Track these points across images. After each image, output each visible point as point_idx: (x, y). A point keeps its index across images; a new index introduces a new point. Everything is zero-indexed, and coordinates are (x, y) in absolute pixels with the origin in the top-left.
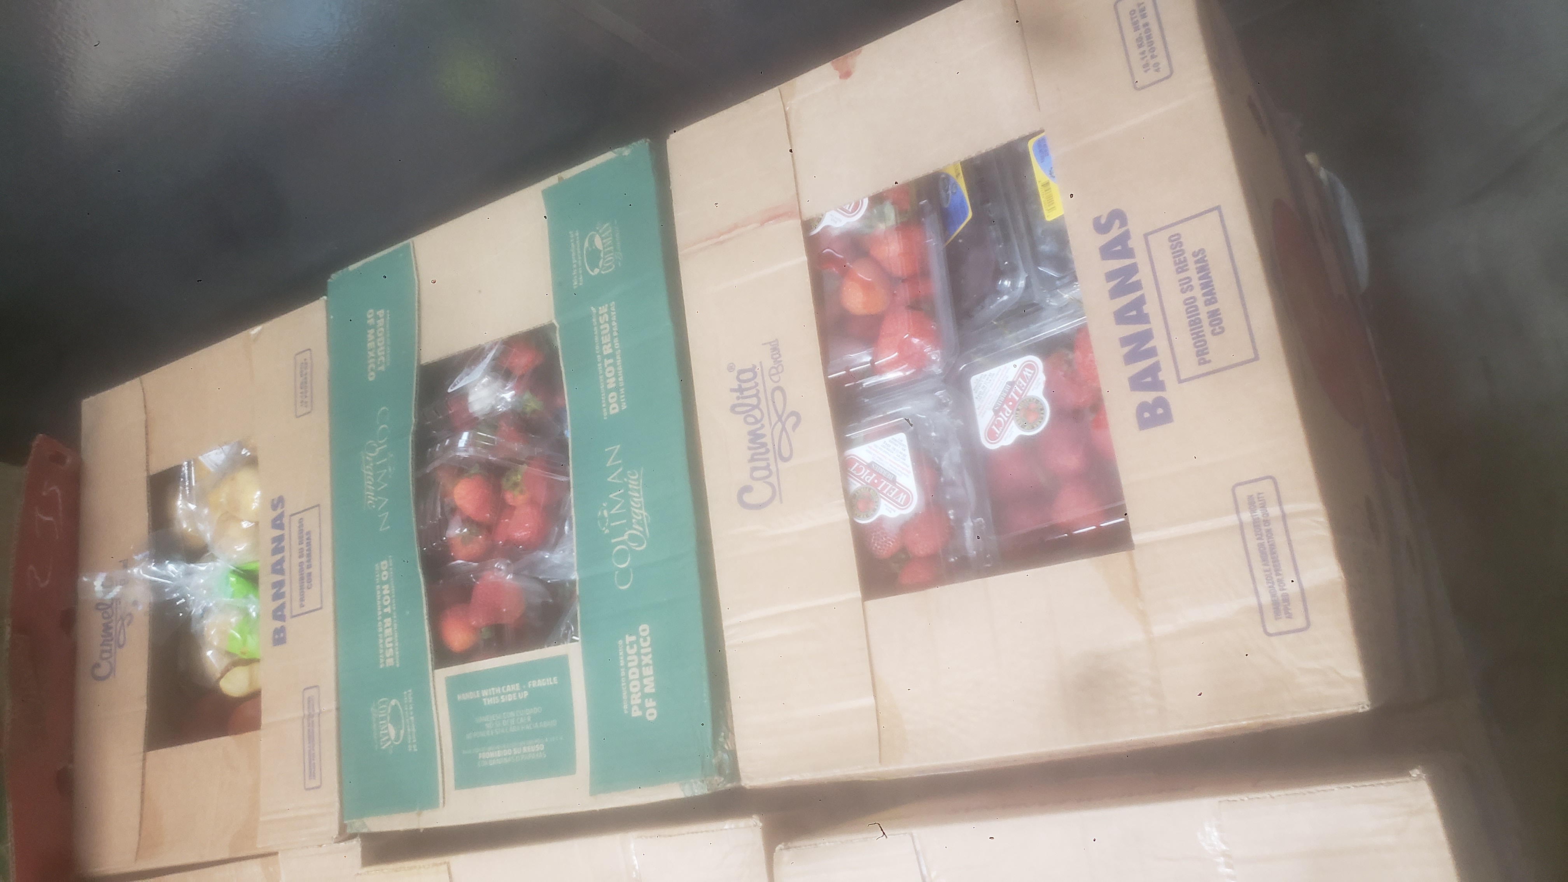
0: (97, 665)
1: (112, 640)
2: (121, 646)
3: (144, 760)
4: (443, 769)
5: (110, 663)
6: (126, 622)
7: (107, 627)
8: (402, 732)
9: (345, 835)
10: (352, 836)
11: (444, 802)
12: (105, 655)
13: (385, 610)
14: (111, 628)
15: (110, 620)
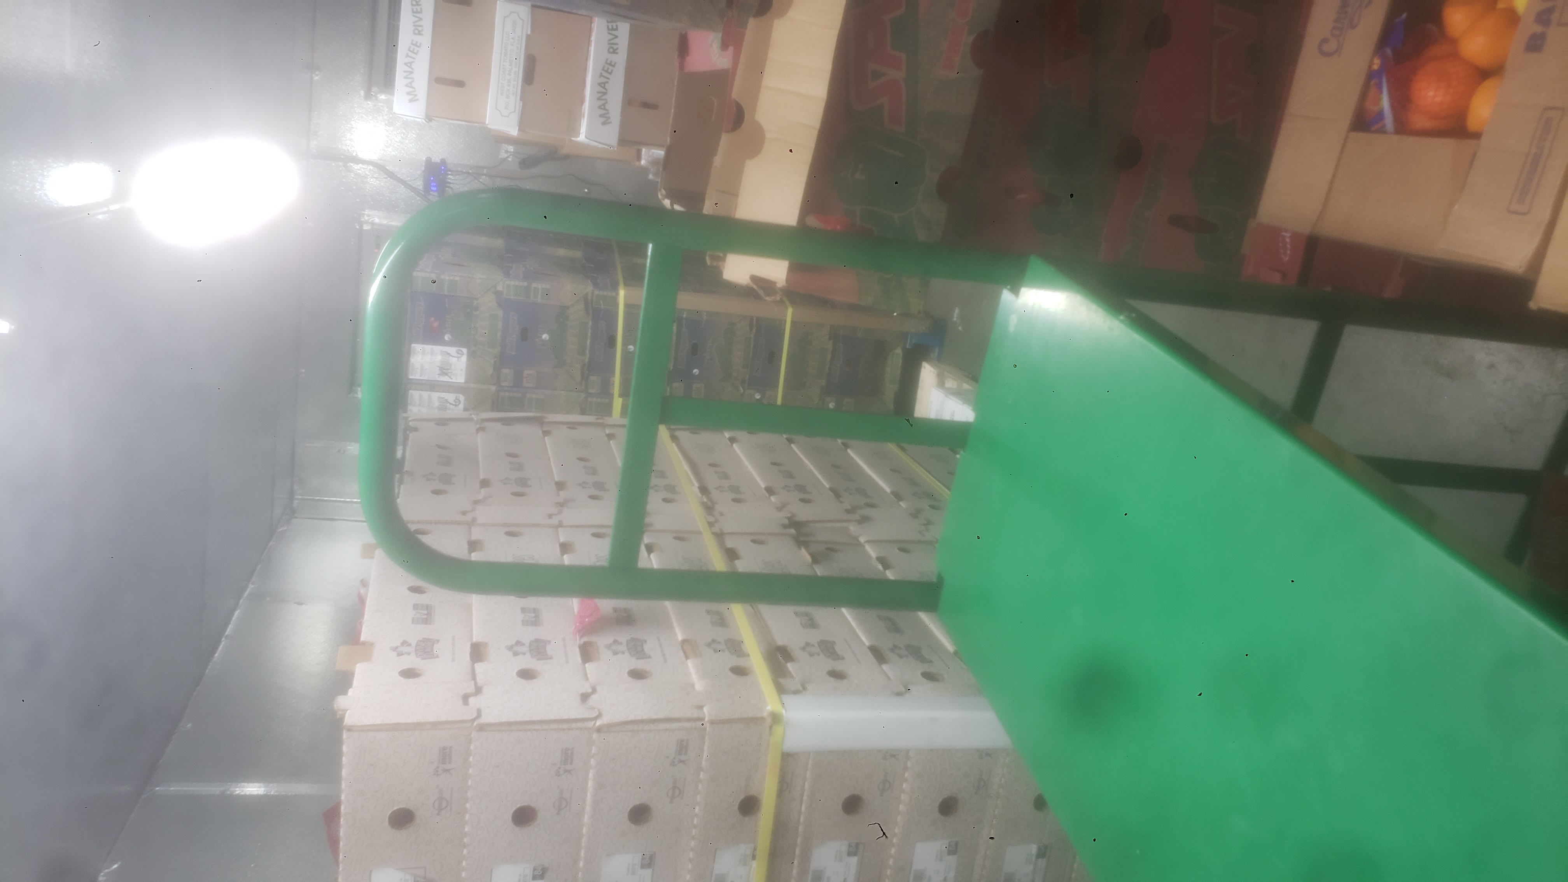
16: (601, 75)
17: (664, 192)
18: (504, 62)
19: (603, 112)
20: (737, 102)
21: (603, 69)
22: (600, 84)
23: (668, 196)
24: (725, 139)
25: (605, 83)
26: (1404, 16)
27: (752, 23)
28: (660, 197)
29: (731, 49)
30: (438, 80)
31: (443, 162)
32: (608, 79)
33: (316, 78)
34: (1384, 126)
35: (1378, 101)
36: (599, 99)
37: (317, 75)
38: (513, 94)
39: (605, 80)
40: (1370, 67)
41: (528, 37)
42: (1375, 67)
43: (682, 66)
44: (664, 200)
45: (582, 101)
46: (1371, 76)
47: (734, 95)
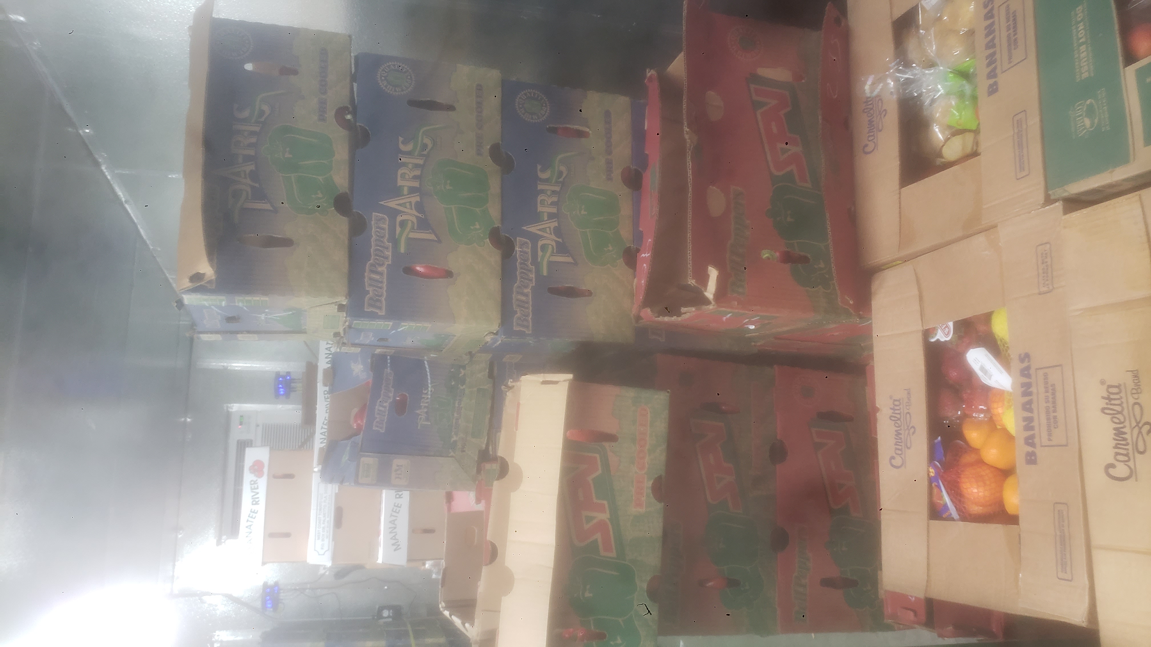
0: (866, 146)
1: (874, 128)
2: (881, 131)
3: (900, 194)
4: (1133, 136)
5: (874, 142)
6: (882, 116)
7: (871, 122)
8: (1096, 121)
9: (1049, 201)
10: (1056, 201)
11: (1134, 158)
12: (870, 138)
13: (1081, 41)
14: (873, 121)
15: (872, 117)
16: (391, 515)
17: (443, 604)
18: (319, 515)
19: (394, 541)
20: (492, 542)
21: (392, 511)
22: (390, 522)
23: (446, 608)
24: (485, 570)
25: (394, 521)
26: (939, 438)
27: (496, 484)
28: (441, 609)
29: (483, 502)
30: (271, 535)
31: (276, 584)
32: (397, 517)
33: (180, 536)
34: (951, 514)
35: (941, 497)
36: (390, 533)
37: (181, 534)
38: (327, 538)
39: (394, 518)
40: (928, 475)
41: (336, 494)
42: (932, 474)
43: (449, 509)
44: (444, 611)
45: (378, 534)
46: (931, 480)
47: (489, 538)
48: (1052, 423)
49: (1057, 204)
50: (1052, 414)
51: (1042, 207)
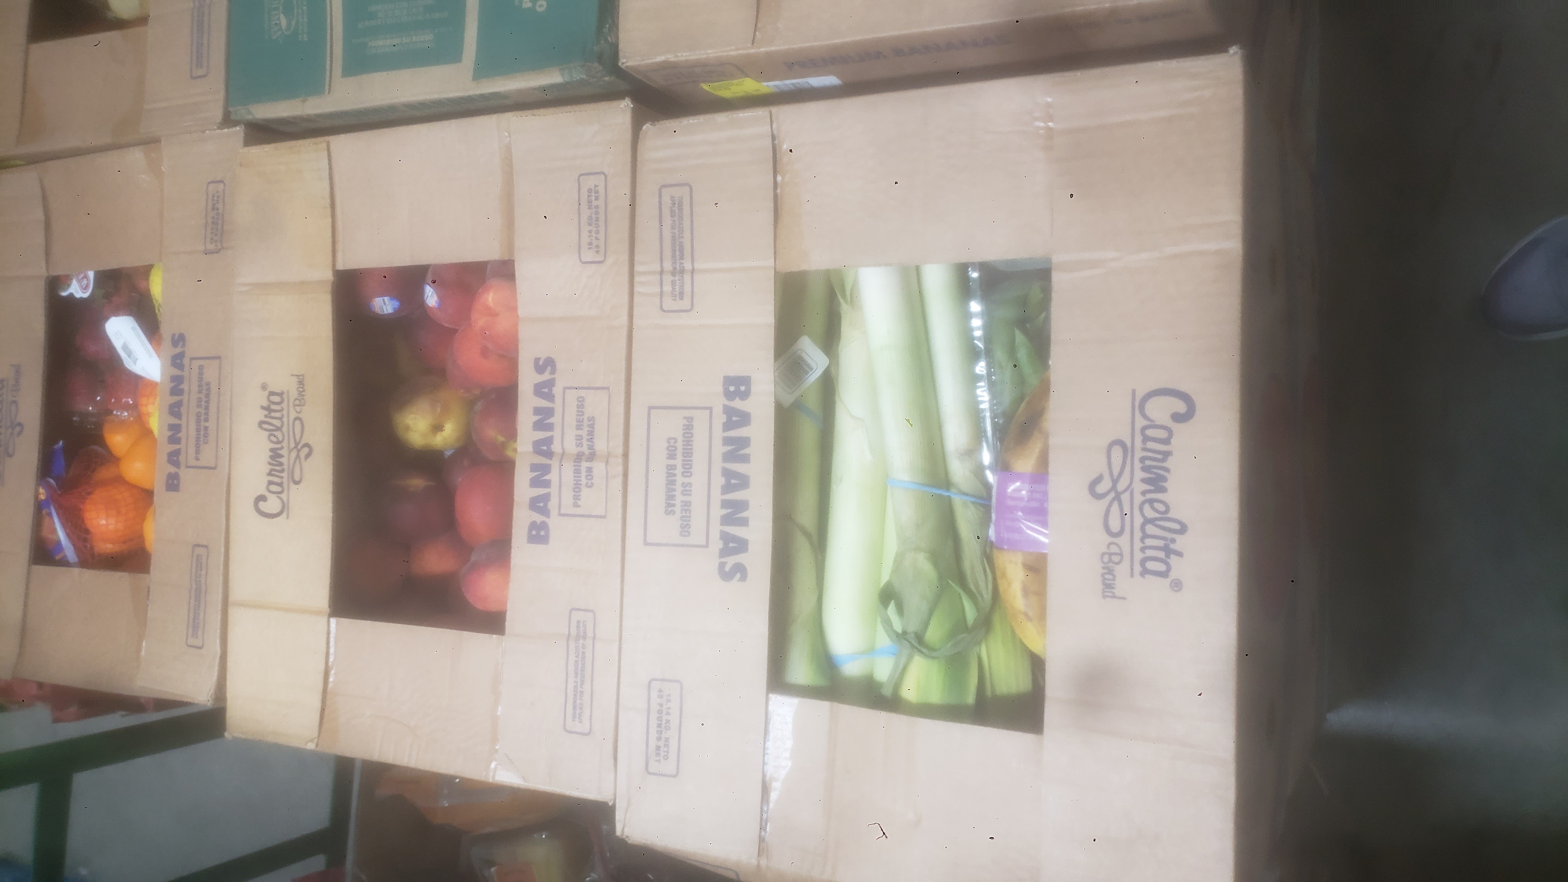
3: (27, 52)
4: (331, 57)
8: (293, 22)
9: (228, 121)
10: (236, 123)
11: (330, 90)
26: (61, 443)
34: (65, 556)
35: (54, 531)
40: (36, 499)
42: (42, 497)
46: (40, 507)
48: (202, 435)
49: (238, 128)
50: (203, 424)
51: (219, 128)
